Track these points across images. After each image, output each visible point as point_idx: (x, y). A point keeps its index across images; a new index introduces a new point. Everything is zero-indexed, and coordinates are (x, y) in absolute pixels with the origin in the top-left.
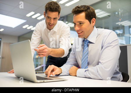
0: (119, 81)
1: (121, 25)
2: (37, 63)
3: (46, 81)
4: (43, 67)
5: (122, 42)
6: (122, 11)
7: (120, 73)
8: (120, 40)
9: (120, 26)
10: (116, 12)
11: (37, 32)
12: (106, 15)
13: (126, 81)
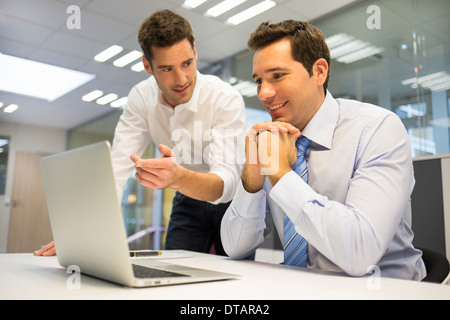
0: (413, 279)
1: (419, 86)
2: (133, 221)
3: (164, 281)
4: (152, 234)
5: (425, 145)
6: (423, 38)
7: (419, 253)
8: (417, 139)
9: (418, 93)
10: (401, 41)
11: (132, 115)
12: (368, 55)
13: (440, 280)
